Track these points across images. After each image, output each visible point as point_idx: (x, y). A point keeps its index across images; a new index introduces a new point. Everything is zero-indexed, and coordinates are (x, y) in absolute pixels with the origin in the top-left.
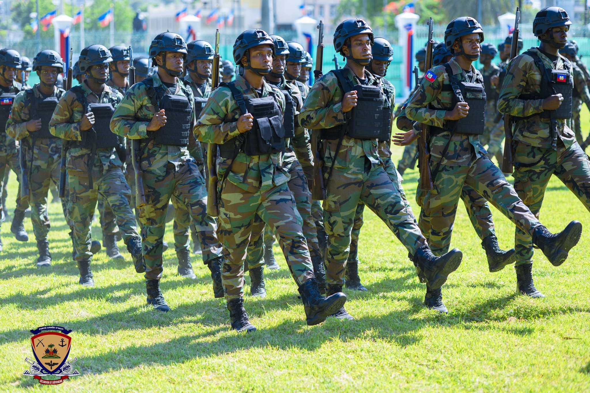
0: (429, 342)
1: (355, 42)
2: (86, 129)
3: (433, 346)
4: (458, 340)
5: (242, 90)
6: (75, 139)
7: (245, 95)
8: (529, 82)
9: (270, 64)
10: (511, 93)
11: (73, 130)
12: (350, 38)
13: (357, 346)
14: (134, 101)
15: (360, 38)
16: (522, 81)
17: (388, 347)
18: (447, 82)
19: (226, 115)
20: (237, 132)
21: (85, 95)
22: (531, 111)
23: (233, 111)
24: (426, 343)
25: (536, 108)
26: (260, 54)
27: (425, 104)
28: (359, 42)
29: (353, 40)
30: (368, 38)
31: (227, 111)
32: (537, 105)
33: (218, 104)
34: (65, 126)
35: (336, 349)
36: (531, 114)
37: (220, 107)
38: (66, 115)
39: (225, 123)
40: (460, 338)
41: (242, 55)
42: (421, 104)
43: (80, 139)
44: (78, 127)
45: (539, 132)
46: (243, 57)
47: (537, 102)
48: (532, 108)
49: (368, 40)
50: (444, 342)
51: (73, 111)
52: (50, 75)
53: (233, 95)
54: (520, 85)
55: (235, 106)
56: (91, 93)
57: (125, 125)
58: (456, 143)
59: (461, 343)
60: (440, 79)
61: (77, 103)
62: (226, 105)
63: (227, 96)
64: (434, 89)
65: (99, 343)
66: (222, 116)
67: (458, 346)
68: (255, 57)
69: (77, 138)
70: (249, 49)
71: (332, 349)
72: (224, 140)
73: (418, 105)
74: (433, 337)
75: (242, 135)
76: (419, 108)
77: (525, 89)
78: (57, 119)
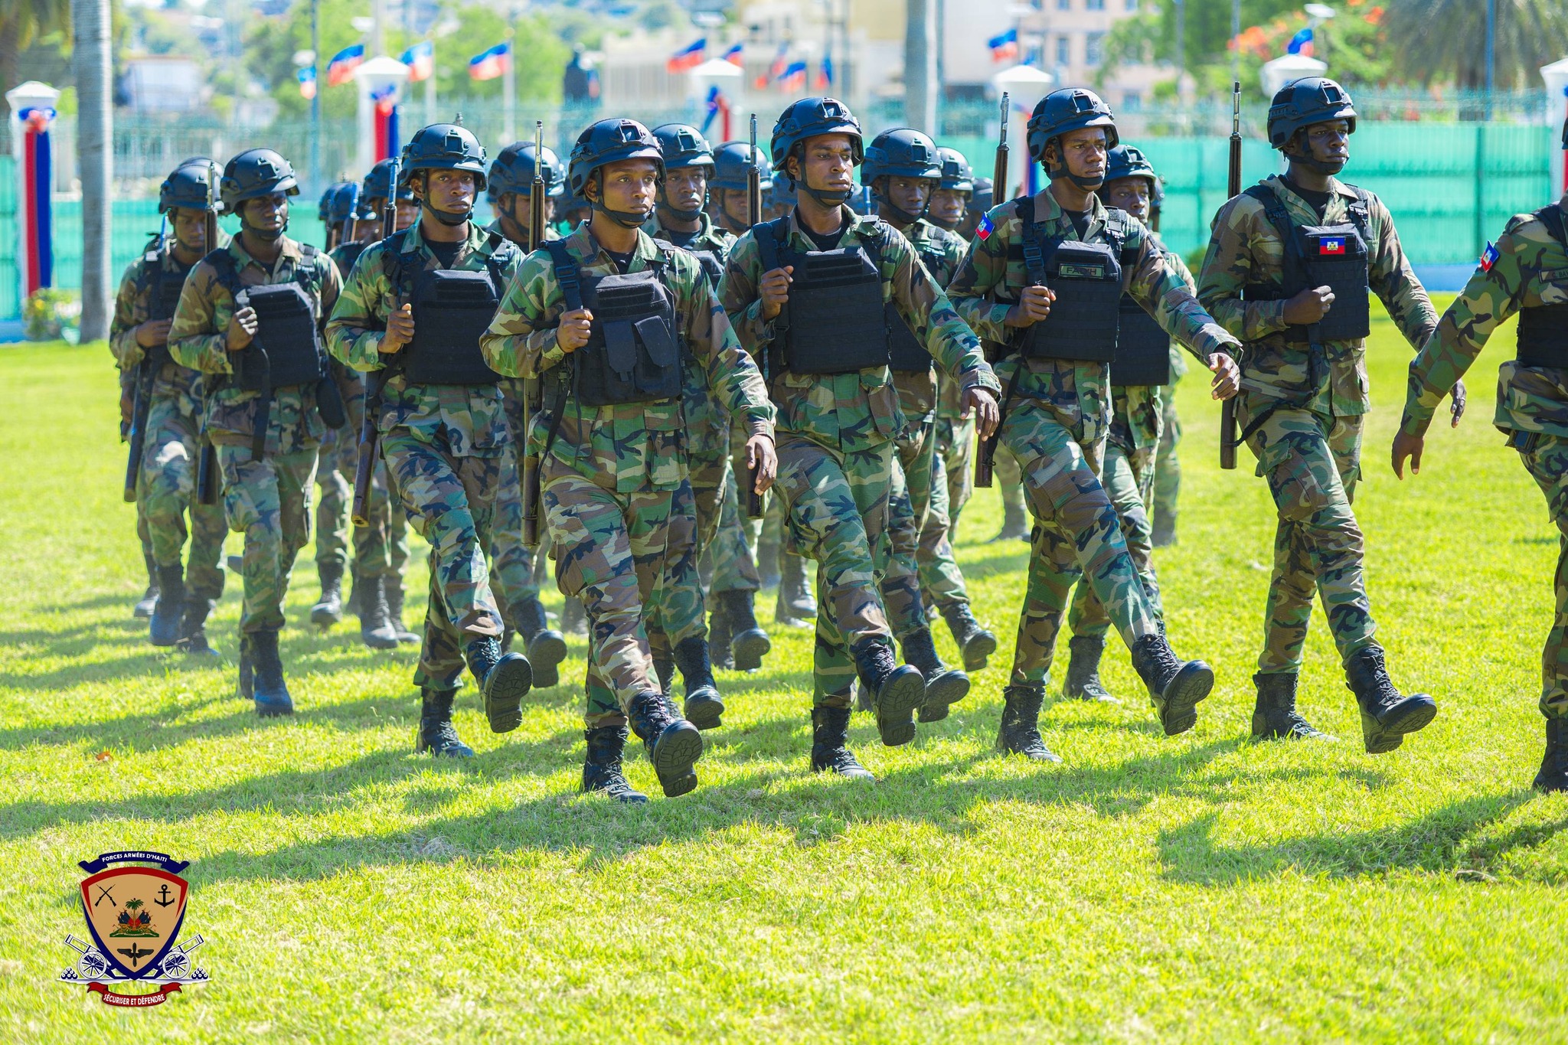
0: (1360, 937)
1: (815, 152)
2: (239, 346)
3: (1370, 948)
4: (1438, 931)
5: (578, 257)
6: (220, 371)
7: (584, 269)
8: (1256, 259)
9: (648, 202)
10: (1216, 286)
11: (214, 352)
12: (804, 141)
13: (1166, 945)
14: (360, 286)
15: (827, 144)
16: (1240, 257)
17: (1249, 947)
18: (1016, 240)
19: (540, 315)
20: (556, 352)
21: (238, 269)
22: (1259, 328)
23: (553, 304)
24: (1354, 940)
25: (1271, 322)
26: (626, 179)
27: (978, 288)
28: (824, 152)
29: (811, 145)
30: (846, 145)
31: (541, 304)
32: (1272, 314)
33: (522, 288)
34: (198, 343)
35: (1110, 950)
36: (1263, 335)
37: (527, 295)
38: (199, 317)
39: (538, 329)
40: (1443, 926)
41: (584, 178)
42: (968, 290)
43: (230, 370)
44: (222, 343)
45: (1281, 370)
46: (588, 183)
47: (1272, 306)
48: (1262, 322)
49: (847, 150)
50: (1402, 936)
51: (213, 306)
52: (196, 229)
53: (555, 266)
54: (1235, 266)
55: (558, 294)
56: (251, 264)
57: (345, 338)
58: (1042, 377)
59: (1446, 942)
60: (1002, 233)
61: (218, 288)
62: (539, 292)
63: (541, 269)
64: (991, 255)
65: (480, 925)
66: (531, 314)
67: (1438, 949)
68: (614, 185)
69: (223, 368)
70: (602, 168)
71: (1101, 950)
72: (536, 370)
73: (961, 291)
74: (1370, 922)
75: (568, 356)
76: (963, 299)
77: (1251, 273)
78: (181, 328)
